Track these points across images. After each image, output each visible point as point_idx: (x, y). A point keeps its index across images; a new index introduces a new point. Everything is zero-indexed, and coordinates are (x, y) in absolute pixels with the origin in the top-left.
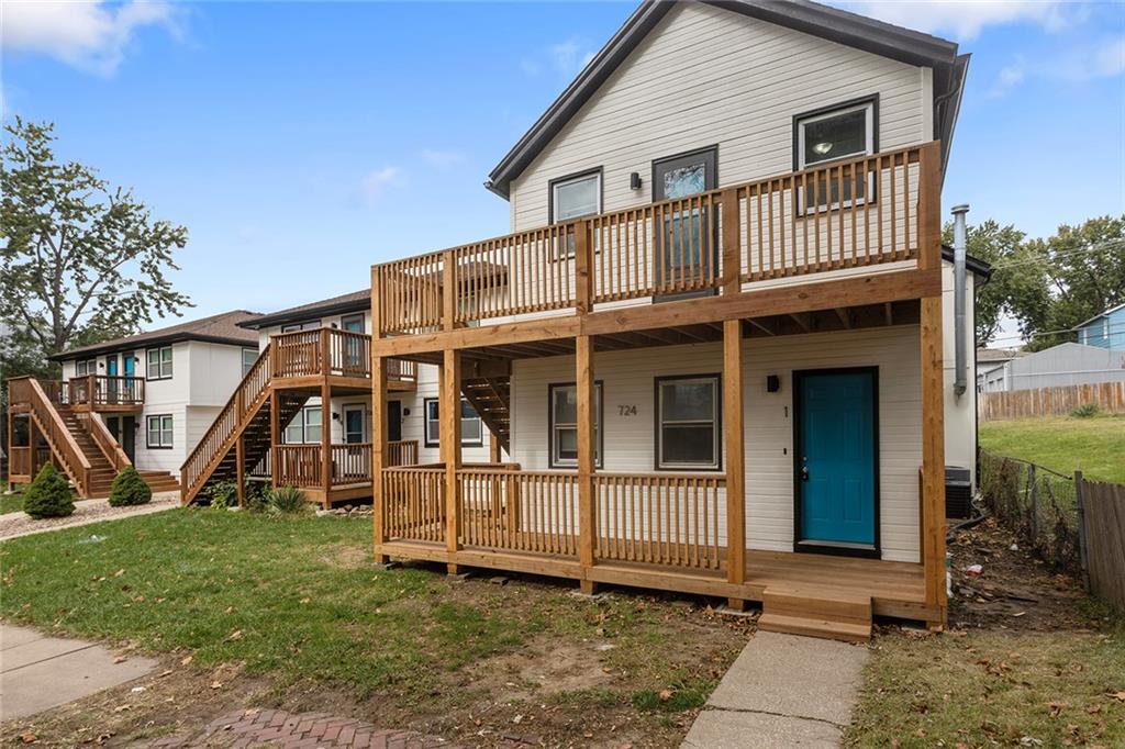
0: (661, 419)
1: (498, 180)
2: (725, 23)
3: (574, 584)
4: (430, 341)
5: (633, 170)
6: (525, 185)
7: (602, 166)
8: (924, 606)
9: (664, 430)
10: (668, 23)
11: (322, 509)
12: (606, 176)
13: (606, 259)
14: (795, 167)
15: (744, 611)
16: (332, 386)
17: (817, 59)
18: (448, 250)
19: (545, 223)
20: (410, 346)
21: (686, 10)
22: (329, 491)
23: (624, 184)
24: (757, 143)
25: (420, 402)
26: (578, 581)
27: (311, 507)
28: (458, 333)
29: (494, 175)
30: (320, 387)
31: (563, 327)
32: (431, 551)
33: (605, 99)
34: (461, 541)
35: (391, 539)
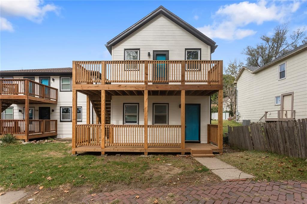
0: (154, 113)
1: (109, 45)
2: (170, 23)
3: (142, 153)
4: (96, 87)
5: (149, 51)
6: (116, 48)
7: (140, 49)
8: (219, 149)
9: (155, 116)
10: (157, 19)
11: (25, 142)
12: (141, 51)
13: (141, 72)
14: (185, 60)
15: (185, 155)
16: (30, 100)
17: (190, 38)
18: (104, 61)
19: (123, 60)
20: (88, 88)
21: (162, 17)
22: (28, 135)
23: (146, 54)
24: (178, 52)
25: (58, 108)
26: (144, 153)
27: (20, 141)
28: (106, 85)
29: (108, 43)
30: (25, 99)
31: (141, 87)
32: (95, 149)
33: (141, 32)
34: (106, 145)
35: (77, 146)
